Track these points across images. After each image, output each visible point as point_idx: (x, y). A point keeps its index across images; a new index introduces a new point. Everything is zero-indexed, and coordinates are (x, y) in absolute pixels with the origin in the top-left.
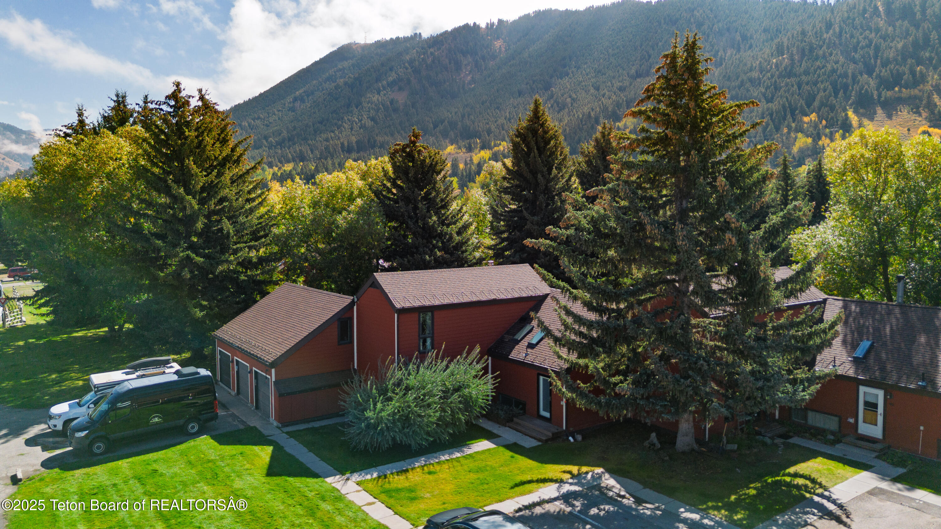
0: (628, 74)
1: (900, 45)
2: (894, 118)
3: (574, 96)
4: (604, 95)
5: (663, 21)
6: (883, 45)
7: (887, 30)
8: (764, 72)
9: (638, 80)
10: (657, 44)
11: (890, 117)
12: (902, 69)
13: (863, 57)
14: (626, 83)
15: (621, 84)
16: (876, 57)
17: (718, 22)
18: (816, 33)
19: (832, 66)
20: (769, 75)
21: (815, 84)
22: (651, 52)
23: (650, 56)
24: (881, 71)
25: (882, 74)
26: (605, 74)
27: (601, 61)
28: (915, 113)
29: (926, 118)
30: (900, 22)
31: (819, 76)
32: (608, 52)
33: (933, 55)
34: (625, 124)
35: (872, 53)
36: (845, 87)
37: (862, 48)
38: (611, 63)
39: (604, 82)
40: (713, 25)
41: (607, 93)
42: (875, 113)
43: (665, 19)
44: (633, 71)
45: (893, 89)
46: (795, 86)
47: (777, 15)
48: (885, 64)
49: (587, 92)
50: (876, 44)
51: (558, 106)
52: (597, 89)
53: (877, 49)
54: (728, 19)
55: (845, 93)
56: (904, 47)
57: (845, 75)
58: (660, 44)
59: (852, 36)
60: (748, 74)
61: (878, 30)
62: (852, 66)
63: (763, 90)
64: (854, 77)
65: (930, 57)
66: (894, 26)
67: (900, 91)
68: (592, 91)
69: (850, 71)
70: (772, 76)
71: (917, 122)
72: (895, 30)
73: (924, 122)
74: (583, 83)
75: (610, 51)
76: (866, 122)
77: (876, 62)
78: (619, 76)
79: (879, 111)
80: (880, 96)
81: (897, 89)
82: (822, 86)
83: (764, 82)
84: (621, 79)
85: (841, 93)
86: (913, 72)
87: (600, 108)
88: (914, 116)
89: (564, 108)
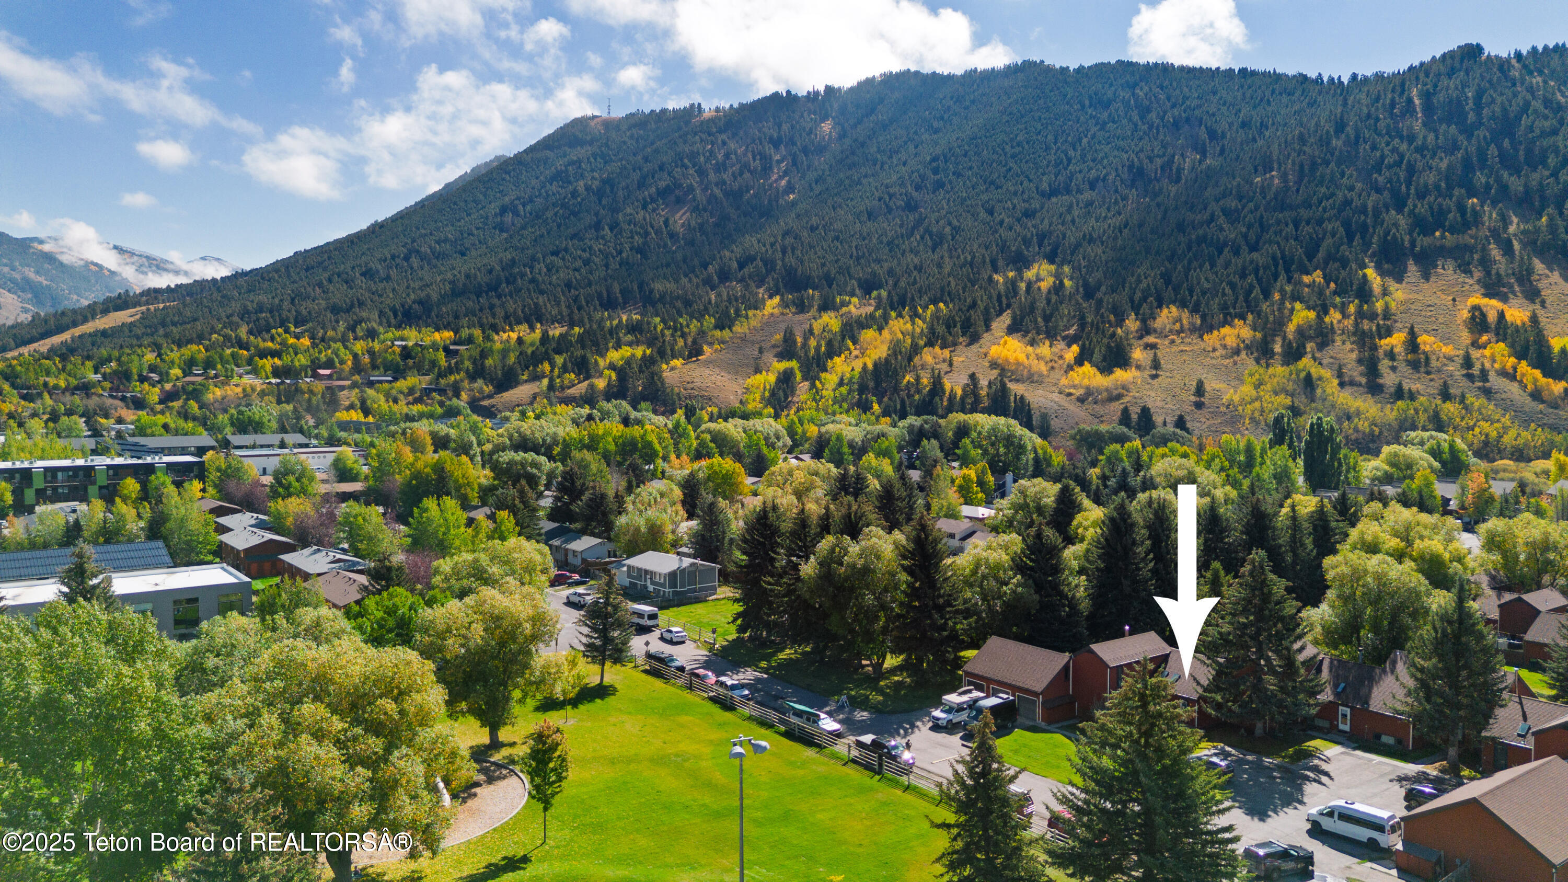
0: (1037, 189)
1: (1444, 165)
2: (1433, 279)
3: (955, 223)
4: (1001, 223)
5: (1087, 103)
6: (1420, 165)
7: (1425, 137)
8: (1244, 201)
9: (1054, 200)
10: (1080, 140)
11: (1426, 277)
12: (1447, 203)
13: (1390, 181)
14: (1036, 204)
15: (1027, 205)
16: (1409, 185)
17: (1173, 106)
18: (1321, 139)
19: (1345, 196)
20: (1251, 205)
21: (1320, 222)
22: (1071, 153)
23: (1069, 160)
24: (1415, 206)
25: (1417, 211)
26: (1001, 188)
27: (994, 165)
28: (1465, 272)
29: (1479, 282)
30: (1444, 126)
31: (1325, 210)
32: (1003, 149)
33: (1491, 181)
34: (1038, 275)
35: (1402, 175)
36: (1364, 229)
37: (1390, 167)
38: (1010, 169)
39: (1000, 201)
40: (1165, 113)
41: (1007, 220)
42: (1405, 271)
43: (1090, 98)
44: (1045, 186)
45: (1433, 234)
46: (1291, 226)
47: (1261, 100)
48: (1421, 196)
49: (975, 216)
50: (1409, 161)
51: (931, 238)
52: (991, 212)
53: (1411, 170)
54: (1188, 103)
55: (1363, 238)
56: (1449, 167)
57: (1363, 210)
58: (1085, 141)
59: (1374, 148)
60: (1221, 203)
61: (1411, 138)
62: (1374, 196)
63: (1244, 230)
64: (1377, 213)
65: (1487, 183)
66: (1436, 131)
67: (1443, 237)
68: (983, 215)
69: (1370, 204)
70: (1257, 208)
71: (1467, 287)
72: (1437, 138)
73: (1476, 287)
74: (969, 202)
75: (1008, 148)
76: (1393, 286)
77: (1408, 188)
78: (1023, 192)
79: (1412, 268)
80: (1413, 243)
81: (1437, 234)
82: (1330, 227)
83: (1245, 217)
84: (1026, 196)
85: (1357, 240)
86: (1462, 209)
87: (997, 245)
88: (1462, 278)
89: (941, 243)
